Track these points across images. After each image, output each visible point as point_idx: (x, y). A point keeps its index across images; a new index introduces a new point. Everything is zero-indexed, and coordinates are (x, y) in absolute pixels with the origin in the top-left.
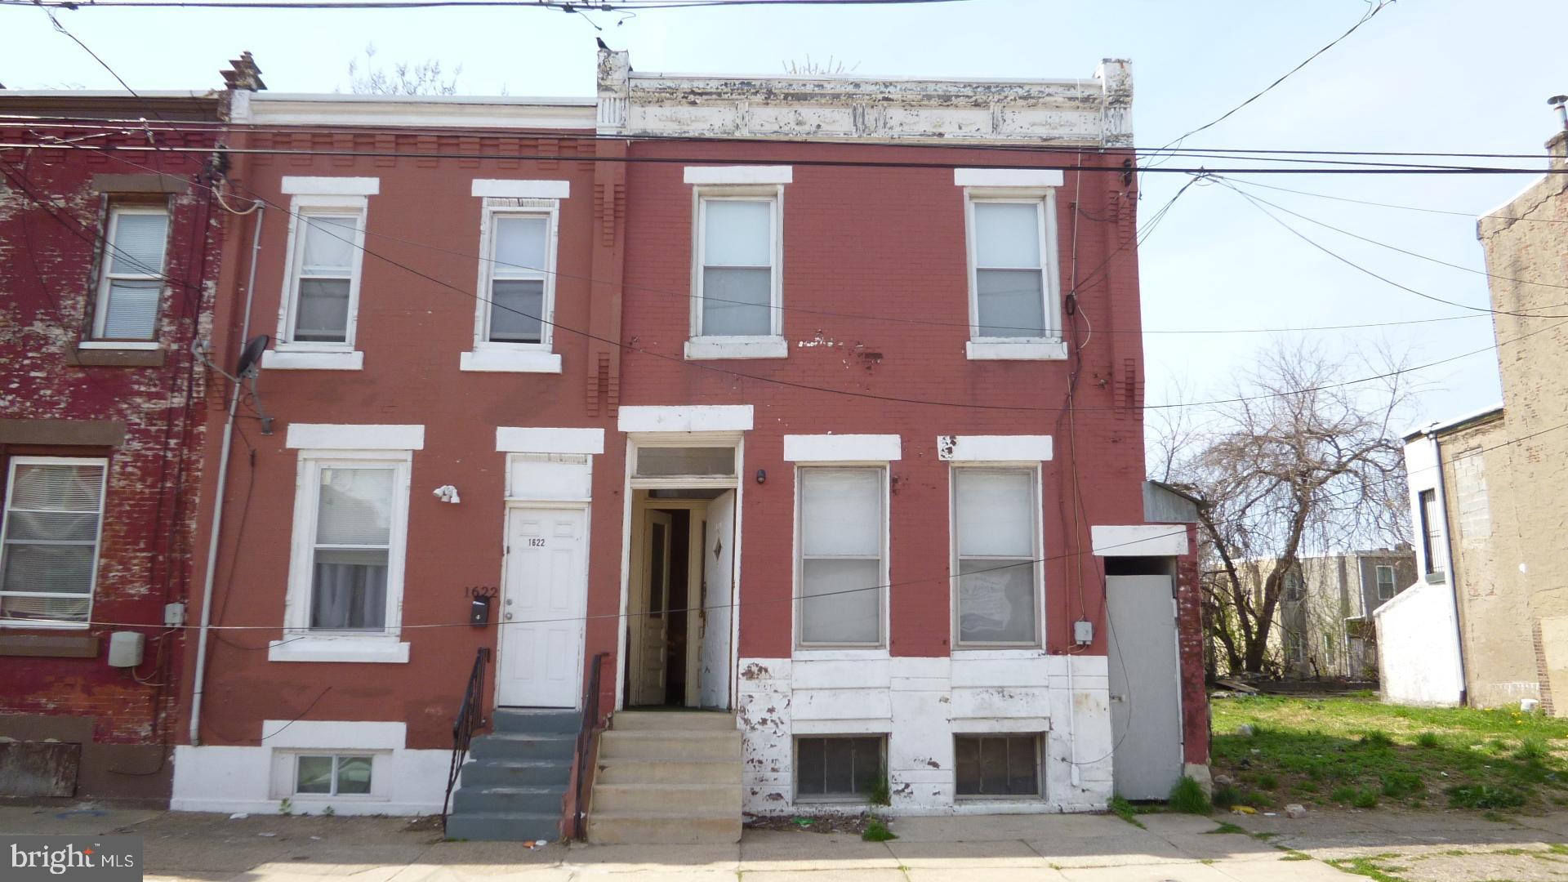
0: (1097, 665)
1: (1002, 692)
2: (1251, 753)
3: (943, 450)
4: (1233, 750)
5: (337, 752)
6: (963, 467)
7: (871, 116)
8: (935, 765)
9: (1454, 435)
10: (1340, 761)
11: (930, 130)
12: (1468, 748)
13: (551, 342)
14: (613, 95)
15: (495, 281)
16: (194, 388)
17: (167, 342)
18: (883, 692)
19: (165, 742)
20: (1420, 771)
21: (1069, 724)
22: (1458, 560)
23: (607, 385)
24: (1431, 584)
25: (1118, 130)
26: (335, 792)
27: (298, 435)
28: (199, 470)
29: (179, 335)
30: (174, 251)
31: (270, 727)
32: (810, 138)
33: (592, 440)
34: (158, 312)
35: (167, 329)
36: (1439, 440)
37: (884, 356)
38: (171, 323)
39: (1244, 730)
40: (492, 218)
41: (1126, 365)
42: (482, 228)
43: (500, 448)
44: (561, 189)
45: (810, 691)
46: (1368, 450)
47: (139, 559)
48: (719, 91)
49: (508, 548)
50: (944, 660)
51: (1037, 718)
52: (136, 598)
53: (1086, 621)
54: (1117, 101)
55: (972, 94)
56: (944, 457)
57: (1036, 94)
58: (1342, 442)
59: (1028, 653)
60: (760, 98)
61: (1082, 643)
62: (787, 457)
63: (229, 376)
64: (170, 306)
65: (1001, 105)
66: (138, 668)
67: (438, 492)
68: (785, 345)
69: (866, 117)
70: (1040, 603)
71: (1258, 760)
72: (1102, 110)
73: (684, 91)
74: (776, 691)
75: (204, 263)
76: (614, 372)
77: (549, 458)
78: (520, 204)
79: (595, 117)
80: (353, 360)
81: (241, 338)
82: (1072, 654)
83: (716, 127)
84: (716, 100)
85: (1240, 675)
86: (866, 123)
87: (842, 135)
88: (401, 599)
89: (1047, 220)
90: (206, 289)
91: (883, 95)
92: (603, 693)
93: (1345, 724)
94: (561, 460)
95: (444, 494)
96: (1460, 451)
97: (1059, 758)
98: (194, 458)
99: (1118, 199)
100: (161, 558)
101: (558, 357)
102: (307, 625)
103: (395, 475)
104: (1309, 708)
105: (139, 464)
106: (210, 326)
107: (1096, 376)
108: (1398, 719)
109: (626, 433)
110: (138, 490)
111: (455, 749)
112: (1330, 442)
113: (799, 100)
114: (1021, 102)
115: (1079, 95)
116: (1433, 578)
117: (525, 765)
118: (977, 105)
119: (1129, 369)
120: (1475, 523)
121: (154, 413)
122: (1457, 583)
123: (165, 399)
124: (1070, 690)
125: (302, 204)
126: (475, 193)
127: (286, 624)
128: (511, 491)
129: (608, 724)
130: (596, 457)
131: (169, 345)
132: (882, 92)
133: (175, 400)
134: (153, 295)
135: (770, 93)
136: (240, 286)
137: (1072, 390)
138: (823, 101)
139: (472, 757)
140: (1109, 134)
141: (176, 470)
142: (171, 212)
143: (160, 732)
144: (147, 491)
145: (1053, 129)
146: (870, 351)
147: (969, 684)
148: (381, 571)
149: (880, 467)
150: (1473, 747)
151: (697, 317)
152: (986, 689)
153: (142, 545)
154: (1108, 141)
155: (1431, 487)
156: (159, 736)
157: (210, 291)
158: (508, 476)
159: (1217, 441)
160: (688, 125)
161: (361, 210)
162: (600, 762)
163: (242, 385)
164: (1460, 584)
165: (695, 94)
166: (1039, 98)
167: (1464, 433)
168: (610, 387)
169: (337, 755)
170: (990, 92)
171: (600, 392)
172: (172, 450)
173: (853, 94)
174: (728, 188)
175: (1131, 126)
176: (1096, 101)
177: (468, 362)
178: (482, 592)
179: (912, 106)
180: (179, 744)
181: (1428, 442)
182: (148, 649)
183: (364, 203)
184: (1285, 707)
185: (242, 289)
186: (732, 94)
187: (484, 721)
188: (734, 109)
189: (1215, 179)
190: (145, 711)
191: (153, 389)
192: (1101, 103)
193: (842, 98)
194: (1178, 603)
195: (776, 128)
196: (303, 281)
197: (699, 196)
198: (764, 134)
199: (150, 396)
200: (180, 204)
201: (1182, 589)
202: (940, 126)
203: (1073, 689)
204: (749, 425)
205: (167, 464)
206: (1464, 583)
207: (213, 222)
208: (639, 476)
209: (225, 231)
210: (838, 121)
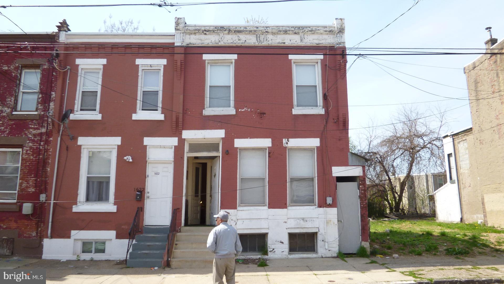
0: (334, 211)
1: (304, 219)
2: (387, 238)
3: (285, 143)
4: (381, 237)
5: (95, 240)
6: (291, 149)
7: (262, 37)
8: (282, 243)
9: (458, 136)
10: (414, 240)
11: (281, 41)
12: (455, 236)
13: (161, 110)
14: (180, 32)
15: (143, 91)
16: (49, 126)
17: (40, 112)
18: (266, 220)
19: (40, 237)
20: (438, 243)
21: (325, 230)
22: (459, 176)
23: (178, 124)
24: (451, 184)
25: (340, 41)
26: (94, 252)
27: (81, 141)
28: (51, 152)
29: (44, 110)
30: (42, 83)
31: (73, 232)
32: (243, 45)
33: (174, 141)
34: (37, 102)
35: (40, 107)
36: (453, 138)
37: (266, 114)
38: (41, 106)
39: (387, 231)
40: (142, 71)
41: (343, 116)
42: (139, 74)
43: (145, 144)
44: (164, 62)
45: (243, 220)
46: (434, 141)
47: (32, 180)
48: (214, 30)
49: (148, 175)
50: (285, 210)
51: (315, 227)
52: (31, 193)
53: (330, 197)
54: (340, 32)
55: (294, 30)
56: (285, 145)
57: (314, 30)
58: (425, 138)
59: (312, 207)
60: (226, 32)
61: (329, 204)
62: (235, 146)
63: (59, 123)
64: (41, 100)
65: (303, 33)
66: (31, 214)
67: (125, 158)
68: (235, 110)
69: (260, 38)
70: (316, 191)
71: (389, 240)
72: (335, 35)
73: (203, 30)
74: (232, 220)
75: (51, 86)
76: (181, 120)
77: (161, 147)
78: (151, 67)
79: (174, 39)
80: (99, 117)
81: (63, 110)
82: (326, 207)
83: (213, 41)
84: (213, 33)
85: (393, 213)
86: (260, 39)
87: (253, 44)
88: (114, 192)
89: (318, 69)
90: (52, 95)
91: (265, 31)
92: (178, 221)
93: (421, 229)
94: (164, 148)
95: (127, 159)
96: (460, 141)
97: (321, 240)
98: (49, 148)
99: (340, 63)
100: (39, 180)
101: (163, 115)
102: (85, 200)
103: (112, 153)
104: (412, 223)
105: (31, 150)
106: (54, 107)
107: (334, 119)
108: (438, 227)
109: (185, 139)
110: (31, 159)
111: (130, 239)
112: (421, 138)
113: (239, 33)
114: (309, 32)
115: (328, 30)
116: (452, 182)
117: (152, 244)
118: (295, 33)
119: (344, 117)
120: (465, 164)
121: (36, 134)
122: (459, 183)
123: (40, 130)
124: (325, 219)
125: (82, 68)
126: (137, 63)
127: (78, 200)
128: (149, 157)
129: (179, 231)
130: (175, 147)
131: (41, 113)
132: (265, 30)
133: (43, 130)
134: (35, 97)
135: (230, 30)
136: (62, 94)
137: (326, 123)
138: (247, 33)
139: (136, 241)
140: (337, 42)
141: (43, 152)
142: (41, 71)
143: (39, 235)
144: (34, 159)
145: (320, 41)
146: (262, 112)
147: (293, 217)
148: (108, 183)
149: (265, 149)
150: (457, 236)
151: (207, 102)
152: (299, 219)
153: (33, 176)
154: (337, 45)
155: (451, 153)
156: (38, 236)
157: (53, 95)
158: (147, 153)
159: (385, 138)
160: (204, 41)
161: (100, 69)
162: (176, 242)
163: (64, 125)
164: (460, 184)
165: (206, 31)
166: (316, 31)
167: (461, 135)
168: (179, 125)
169: (94, 241)
170: (300, 29)
171: (176, 126)
172: (42, 146)
173: (256, 31)
174: (217, 61)
175: (345, 40)
176: (333, 32)
177: (135, 117)
178: (139, 190)
179: (275, 34)
180: (45, 238)
181: (450, 138)
182: (35, 208)
183: (102, 67)
184: (404, 223)
185: (63, 95)
186: (218, 31)
187: (140, 230)
188: (218, 36)
189: (364, 57)
190: (34, 228)
191: (36, 127)
192: (335, 32)
193: (253, 32)
194: (360, 191)
195: (232, 41)
196: (83, 92)
197: (208, 63)
198: (228, 43)
199: (35, 129)
200: (44, 68)
201: (361, 186)
202: (284, 40)
203: (326, 218)
204: (223, 136)
205: (40, 150)
206: (461, 183)
207: (54, 73)
208: (189, 152)
209: (58, 76)
210: (251, 39)
